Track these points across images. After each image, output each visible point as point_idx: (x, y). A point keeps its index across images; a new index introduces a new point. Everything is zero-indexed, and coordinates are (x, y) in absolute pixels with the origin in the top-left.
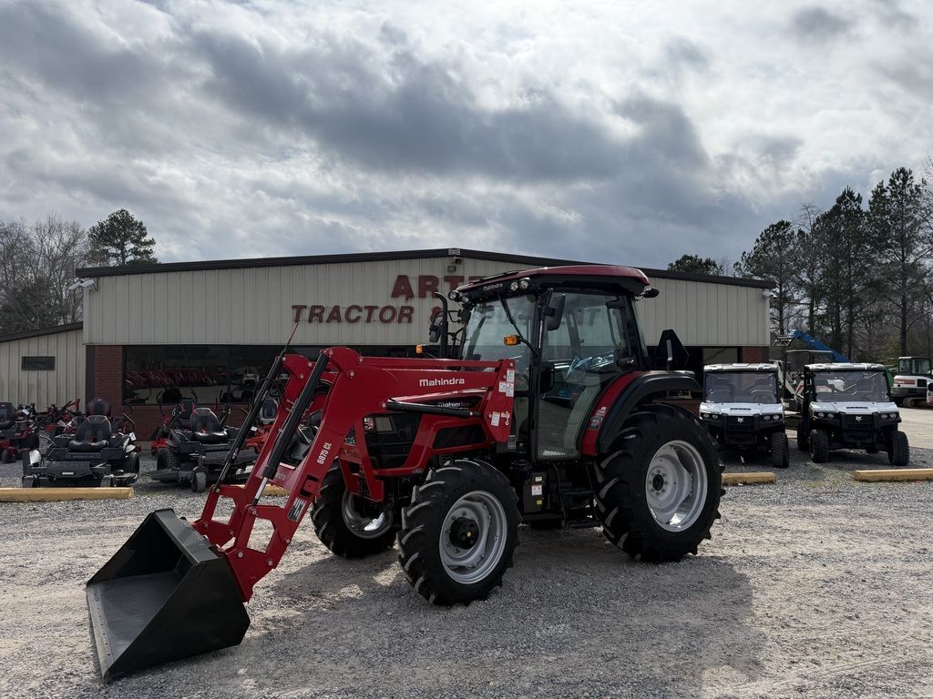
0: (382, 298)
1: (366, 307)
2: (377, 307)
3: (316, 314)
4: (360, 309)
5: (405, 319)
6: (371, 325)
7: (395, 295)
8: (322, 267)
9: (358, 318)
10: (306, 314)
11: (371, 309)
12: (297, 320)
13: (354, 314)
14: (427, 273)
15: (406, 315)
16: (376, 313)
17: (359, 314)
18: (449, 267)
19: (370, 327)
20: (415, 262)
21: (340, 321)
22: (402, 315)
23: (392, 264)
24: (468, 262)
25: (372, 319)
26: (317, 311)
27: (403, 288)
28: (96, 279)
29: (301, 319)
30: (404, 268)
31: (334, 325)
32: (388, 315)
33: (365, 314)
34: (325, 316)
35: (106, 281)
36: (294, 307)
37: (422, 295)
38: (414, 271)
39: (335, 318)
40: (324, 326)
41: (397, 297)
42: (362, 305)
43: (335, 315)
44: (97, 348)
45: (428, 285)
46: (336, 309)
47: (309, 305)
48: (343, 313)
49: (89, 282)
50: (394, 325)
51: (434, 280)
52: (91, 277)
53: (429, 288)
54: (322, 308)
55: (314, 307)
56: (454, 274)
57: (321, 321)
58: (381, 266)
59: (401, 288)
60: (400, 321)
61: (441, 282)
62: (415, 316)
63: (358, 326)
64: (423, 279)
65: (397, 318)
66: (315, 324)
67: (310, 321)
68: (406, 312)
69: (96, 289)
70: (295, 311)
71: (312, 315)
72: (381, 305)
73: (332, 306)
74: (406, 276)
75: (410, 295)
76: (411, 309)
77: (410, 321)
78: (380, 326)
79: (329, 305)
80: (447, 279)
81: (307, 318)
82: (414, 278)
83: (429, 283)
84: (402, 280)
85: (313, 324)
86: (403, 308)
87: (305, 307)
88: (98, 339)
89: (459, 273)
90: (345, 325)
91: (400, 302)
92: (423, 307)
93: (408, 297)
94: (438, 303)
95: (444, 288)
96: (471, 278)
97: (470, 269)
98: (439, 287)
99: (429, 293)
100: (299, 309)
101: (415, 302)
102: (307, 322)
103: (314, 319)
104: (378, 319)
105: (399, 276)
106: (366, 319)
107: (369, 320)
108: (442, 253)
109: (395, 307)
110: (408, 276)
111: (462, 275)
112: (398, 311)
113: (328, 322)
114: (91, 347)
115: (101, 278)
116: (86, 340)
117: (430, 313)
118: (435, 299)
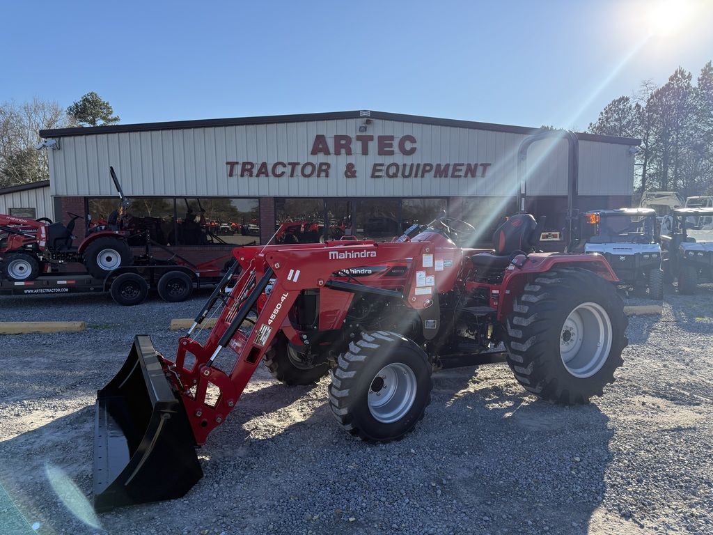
0: (304, 156)
1: (289, 164)
2: (298, 164)
3: (247, 169)
4: (284, 166)
5: (323, 174)
7: (314, 152)
9: (283, 173)
10: (238, 169)
11: (294, 165)
12: (231, 175)
13: (280, 170)
14: (341, 132)
15: (324, 170)
16: (299, 168)
17: (284, 170)
18: (361, 127)
19: (294, 180)
20: (331, 123)
21: (267, 176)
22: (320, 171)
23: (311, 124)
24: (377, 123)
25: (295, 174)
26: (248, 167)
27: (321, 146)
28: (57, 140)
29: (234, 173)
30: (321, 128)
31: (263, 178)
32: (308, 170)
33: (288, 170)
34: (255, 171)
35: (67, 141)
36: (228, 163)
37: (338, 153)
38: (330, 131)
39: (263, 173)
40: (254, 180)
41: (316, 154)
42: (286, 162)
43: (263, 170)
44: (63, 199)
45: (343, 144)
46: (264, 165)
47: (241, 162)
48: (270, 168)
49: (51, 142)
50: (314, 179)
51: (348, 139)
52: (53, 137)
53: (343, 146)
54: (252, 165)
55: (244, 164)
56: (365, 134)
57: (251, 175)
58: (302, 126)
59: (319, 145)
60: (319, 176)
61: (354, 140)
62: (331, 171)
63: (283, 180)
64: (338, 138)
65: (316, 173)
66: (246, 178)
67: (242, 175)
68: (324, 167)
69: (58, 147)
70: (229, 166)
71: (243, 170)
72: (303, 162)
73: (260, 162)
74: (323, 136)
75: (327, 153)
76: (328, 165)
77: (327, 176)
78: (301, 178)
79: (258, 162)
81: (239, 173)
82: (330, 138)
83: (343, 142)
84: (320, 139)
85: (244, 178)
86: (321, 164)
87: (237, 163)
88: (63, 192)
89: (368, 133)
90: (272, 178)
91: (321, 158)
92: (338, 163)
93: (325, 154)
94: (351, 160)
95: (357, 146)
96: (379, 137)
97: (379, 129)
98: (352, 146)
99: (343, 151)
100: (232, 165)
101: (331, 159)
102: (239, 177)
103: (245, 174)
104: (300, 174)
105: (317, 136)
106: (290, 174)
107: (292, 175)
108: (354, 115)
109: (314, 163)
110: (325, 136)
111: (372, 134)
112: (317, 167)
113: (258, 176)
114: (57, 199)
115: (62, 138)
116: (53, 193)
117: (345, 169)
118: (348, 156)
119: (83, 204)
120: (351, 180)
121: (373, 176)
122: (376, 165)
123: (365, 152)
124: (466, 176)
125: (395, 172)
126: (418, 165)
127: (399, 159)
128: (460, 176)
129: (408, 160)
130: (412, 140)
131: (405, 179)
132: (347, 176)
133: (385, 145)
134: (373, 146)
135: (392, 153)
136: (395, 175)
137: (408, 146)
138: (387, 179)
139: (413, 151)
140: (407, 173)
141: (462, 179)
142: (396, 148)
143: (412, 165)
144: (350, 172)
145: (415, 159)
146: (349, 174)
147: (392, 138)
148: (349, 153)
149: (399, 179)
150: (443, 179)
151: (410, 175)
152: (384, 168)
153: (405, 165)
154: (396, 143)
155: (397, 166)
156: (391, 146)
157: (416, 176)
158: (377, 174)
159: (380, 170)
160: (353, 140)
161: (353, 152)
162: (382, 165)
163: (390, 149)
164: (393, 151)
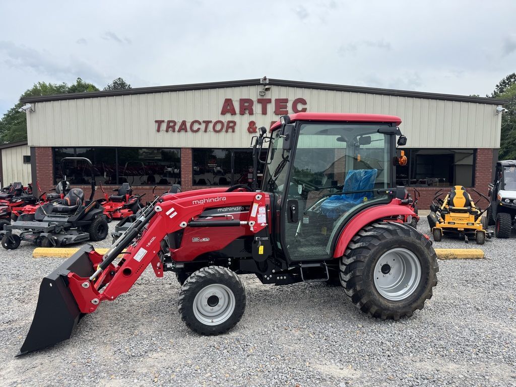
0: (215, 115)
1: (204, 122)
2: (211, 122)
3: (171, 126)
4: (200, 123)
5: (230, 130)
6: (207, 134)
7: (223, 113)
9: (199, 129)
10: (164, 126)
11: (207, 123)
12: (158, 130)
13: (196, 127)
14: (245, 97)
15: (231, 127)
16: (211, 126)
17: (199, 126)
18: (261, 93)
20: (237, 90)
21: (186, 131)
22: (228, 127)
23: (221, 91)
24: (275, 89)
25: (208, 130)
26: (171, 124)
27: (229, 108)
28: (33, 105)
29: (161, 129)
30: (229, 93)
31: (183, 133)
32: (218, 127)
33: (203, 126)
34: (177, 128)
35: (39, 105)
36: (156, 122)
37: (242, 113)
38: (236, 95)
39: (183, 129)
40: (176, 133)
41: (225, 114)
42: (201, 121)
43: (183, 127)
44: (36, 149)
45: (246, 106)
46: (184, 123)
47: (166, 121)
48: (188, 125)
49: (29, 106)
50: (223, 133)
51: (250, 101)
52: (30, 102)
53: (246, 108)
54: (175, 123)
55: (169, 122)
56: (264, 98)
57: (174, 131)
58: (213, 92)
60: (227, 131)
61: (255, 103)
62: (237, 128)
63: (199, 134)
64: (242, 101)
65: (224, 129)
67: (167, 131)
68: (231, 125)
69: (32, 111)
70: (157, 124)
71: (168, 127)
72: (214, 121)
73: (181, 121)
74: (231, 99)
75: (234, 113)
76: (235, 123)
77: (233, 131)
78: (213, 134)
79: (179, 120)
80: (259, 101)
81: (165, 129)
82: (236, 101)
83: (246, 104)
84: (228, 102)
85: (169, 132)
86: (229, 122)
87: (163, 121)
88: (36, 144)
89: (268, 97)
90: (190, 133)
91: (228, 117)
92: (243, 122)
93: (232, 114)
94: (252, 118)
95: (257, 108)
96: (276, 100)
97: (276, 93)
98: (254, 108)
99: (247, 112)
100: (159, 123)
101: (237, 118)
102: (165, 132)
103: (169, 130)
104: (212, 130)
105: (226, 99)
106: (204, 130)
107: (206, 131)
108: (256, 82)
109: (224, 121)
110: (233, 99)
111: (270, 98)
112: (225, 124)
113: (179, 131)
114: (33, 148)
115: (36, 103)
116: (30, 144)
117: (248, 126)
118: (250, 116)
119: (50, 152)
120: (253, 135)
122: (273, 123)
123: (264, 112)
130: (303, 102)
132: (250, 132)
133: (280, 107)
134: (271, 108)
135: (286, 113)
137: (300, 107)
139: (304, 110)
142: (290, 108)
144: (252, 128)
146: (251, 130)
147: (286, 101)
148: (251, 113)
154: (290, 105)
156: (286, 107)
161: (254, 112)
163: (285, 110)
164: (287, 111)
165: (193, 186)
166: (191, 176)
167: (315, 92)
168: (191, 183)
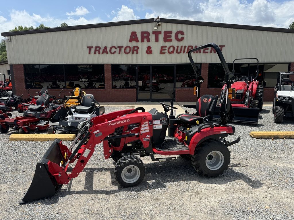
0: (125, 42)
1: (118, 47)
2: (123, 47)
3: (97, 50)
4: (116, 48)
5: (135, 52)
7: (131, 41)
8: (99, 29)
9: (115, 52)
10: (93, 50)
11: (120, 48)
12: (90, 53)
13: (113, 50)
14: (144, 30)
15: (135, 50)
16: (123, 49)
17: (115, 50)
18: (154, 27)
19: (120, 56)
20: (139, 25)
21: (107, 53)
22: (134, 50)
23: (129, 27)
24: (163, 25)
25: (121, 52)
26: (98, 49)
28: (9, 37)
29: (91, 52)
30: (134, 28)
31: (105, 54)
32: (128, 50)
33: (118, 50)
34: (101, 51)
36: (88, 47)
37: (143, 41)
38: (139, 29)
39: (105, 52)
40: (101, 54)
42: (116, 46)
43: (105, 50)
44: (13, 66)
45: (145, 36)
47: (94, 47)
48: (108, 49)
49: (7, 38)
50: (131, 54)
51: (148, 33)
54: (100, 48)
55: (96, 47)
56: (157, 31)
57: (99, 53)
58: (124, 28)
59: (133, 37)
60: (133, 53)
62: (139, 51)
63: (115, 55)
64: (143, 33)
65: (131, 52)
67: (95, 53)
68: (136, 48)
69: (10, 41)
70: (89, 49)
71: (96, 50)
72: (125, 46)
73: (104, 47)
74: (135, 32)
75: (137, 41)
76: (138, 48)
77: (137, 53)
78: (125, 55)
79: (102, 46)
81: (94, 52)
82: (139, 33)
83: (145, 35)
84: (134, 34)
85: (96, 55)
86: (134, 47)
87: (93, 47)
88: (13, 62)
89: (159, 30)
90: (109, 54)
91: (134, 44)
92: (143, 46)
93: (136, 42)
94: (149, 44)
95: (152, 37)
96: (165, 32)
97: (164, 27)
98: (150, 37)
99: (145, 40)
100: (90, 48)
101: (139, 44)
102: (94, 54)
103: (96, 53)
104: (123, 52)
105: (132, 32)
106: (118, 52)
107: (119, 53)
108: (151, 21)
109: (131, 46)
110: (137, 32)
111: (160, 31)
112: (132, 48)
113: (102, 53)
114: (11, 66)
115: (12, 36)
116: (9, 63)
117: (146, 49)
118: (148, 43)
119: (22, 68)
120: (150, 55)
121: (161, 53)
122: (162, 47)
123: (157, 40)
124: (211, 52)
125: (173, 51)
126: (185, 47)
127: (175, 43)
128: (207, 52)
129: (180, 44)
130: (182, 33)
131: (178, 54)
133: (167, 36)
134: (161, 37)
135: (171, 40)
136: (172, 52)
137: (180, 36)
138: (168, 54)
139: (182, 39)
140: (179, 51)
141: (209, 54)
142: (173, 37)
143: (182, 47)
144: (149, 51)
145: (183, 43)
146: (148, 52)
147: (171, 32)
148: (148, 41)
149: (175, 55)
150: (198, 53)
151: (180, 52)
152: (167, 49)
153: (178, 47)
154: (173, 35)
155: (173, 47)
156: (171, 36)
157: (184, 52)
158: (163, 51)
159: (165, 50)
160: (150, 34)
161: (150, 41)
162: (166, 47)
163: (170, 38)
164: (172, 39)
165: (112, 88)
166: (111, 82)
167: (189, 26)
168: (111, 87)
